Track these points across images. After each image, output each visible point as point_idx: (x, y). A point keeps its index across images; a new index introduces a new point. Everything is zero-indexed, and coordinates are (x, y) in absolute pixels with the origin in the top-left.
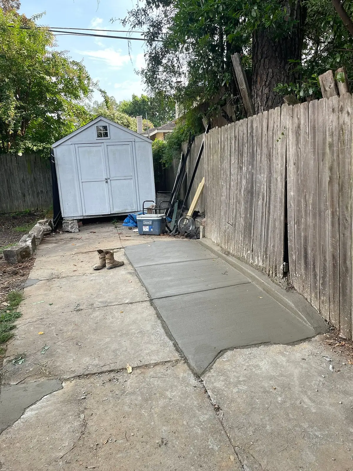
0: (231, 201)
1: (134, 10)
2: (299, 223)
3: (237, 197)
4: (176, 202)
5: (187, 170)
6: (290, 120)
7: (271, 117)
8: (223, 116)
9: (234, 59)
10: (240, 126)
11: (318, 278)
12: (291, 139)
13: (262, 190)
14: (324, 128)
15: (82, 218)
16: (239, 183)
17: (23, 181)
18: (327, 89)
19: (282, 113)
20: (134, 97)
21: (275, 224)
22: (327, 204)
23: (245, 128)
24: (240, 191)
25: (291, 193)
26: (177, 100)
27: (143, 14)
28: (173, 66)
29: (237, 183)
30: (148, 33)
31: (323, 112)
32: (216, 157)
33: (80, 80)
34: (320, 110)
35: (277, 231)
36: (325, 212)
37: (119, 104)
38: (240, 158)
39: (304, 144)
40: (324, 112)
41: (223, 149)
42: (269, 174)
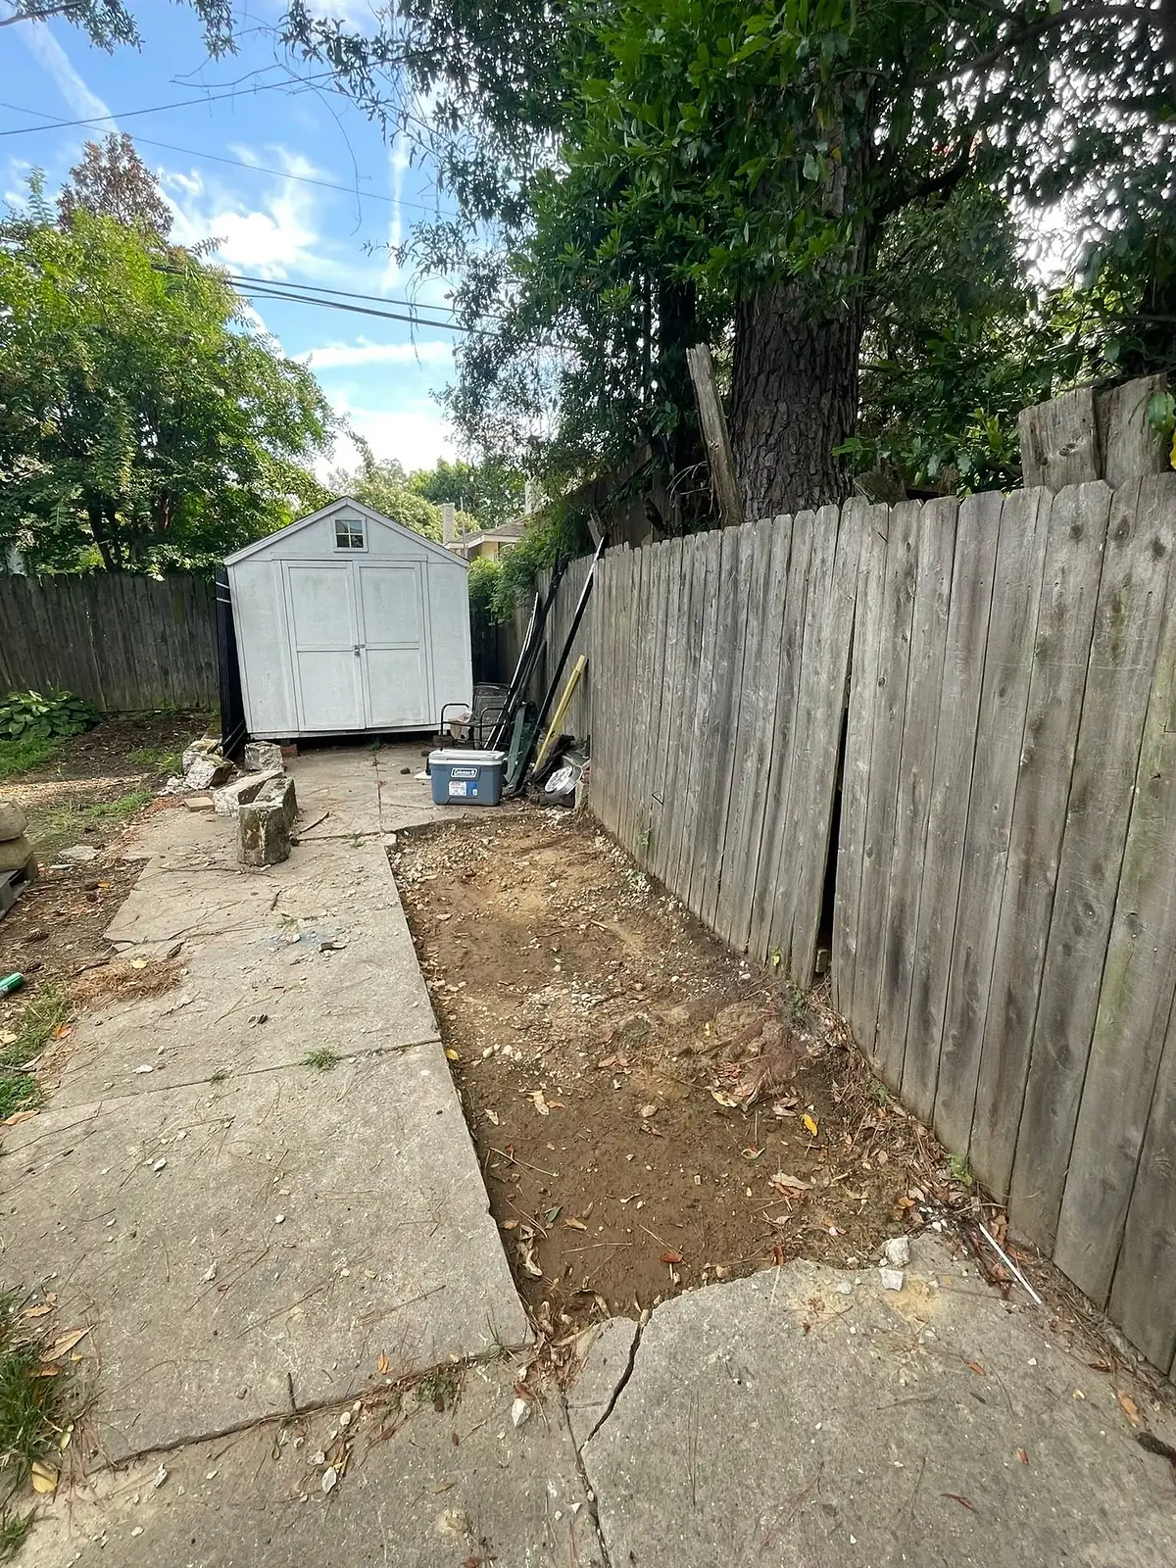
0: (664, 741)
1: (428, 227)
2: (879, 855)
3: (680, 734)
4: (521, 706)
5: (548, 636)
6: (876, 549)
7: (803, 534)
8: (649, 517)
9: (694, 360)
10: (698, 549)
11: (937, 1033)
12: (875, 606)
13: (759, 734)
14: (1024, 589)
15: (296, 736)
16: (686, 702)
17: (164, 640)
18: (1052, 456)
19: (846, 524)
20: (442, 463)
21: (794, 837)
22: (1001, 835)
23: (713, 557)
24: (691, 720)
25: (859, 765)
26: (531, 471)
27: (451, 240)
28: (524, 388)
29: (682, 699)
30: (465, 292)
31: (1022, 535)
32: (626, 622)
33: (303, 409)
34: (1010, 525)
35: (801, 858)
36: (989, 858)
37: (408, 476)
38: (693, 633)
39: (926, 628)
40: (1029, 533)
41: (645, 605)
42: (786, 694)
